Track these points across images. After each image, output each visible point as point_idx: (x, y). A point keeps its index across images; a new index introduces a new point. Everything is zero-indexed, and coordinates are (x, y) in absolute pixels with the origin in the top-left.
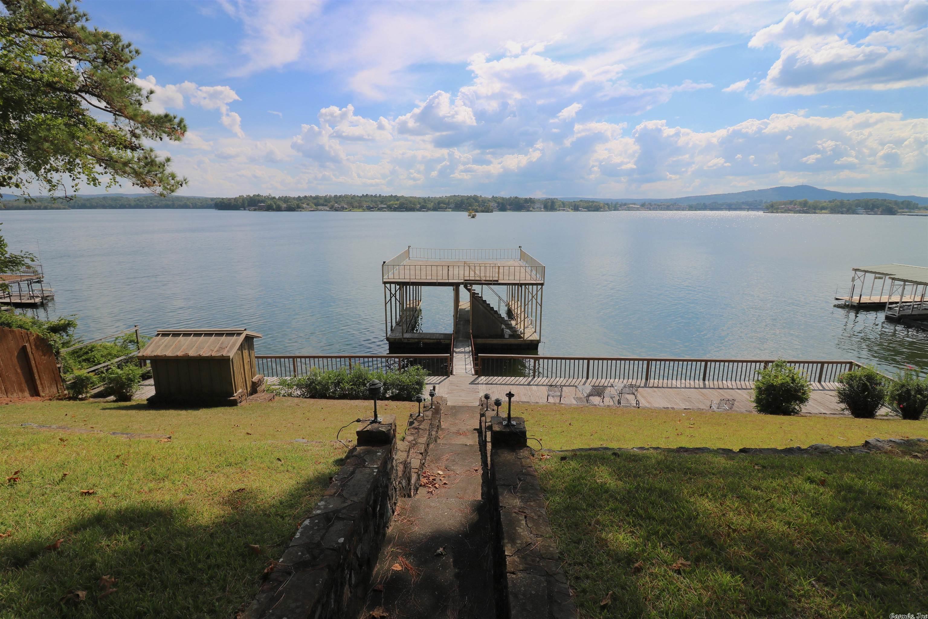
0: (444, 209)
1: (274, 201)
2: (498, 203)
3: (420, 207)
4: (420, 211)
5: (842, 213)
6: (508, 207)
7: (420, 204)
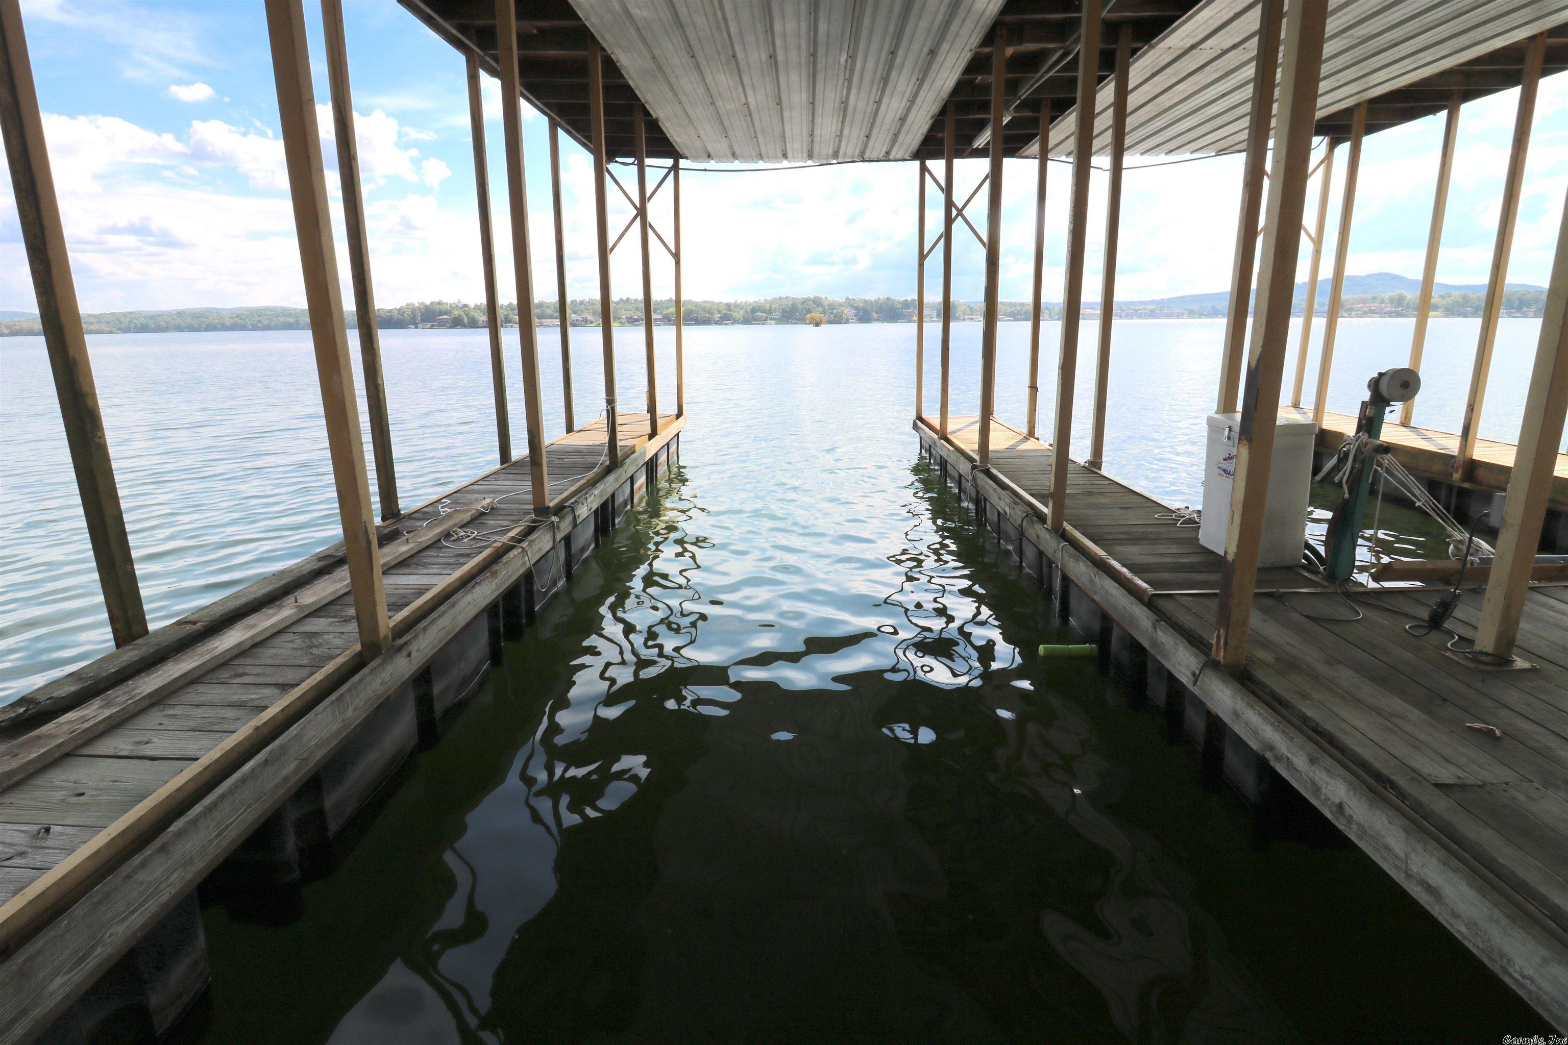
0: (762, 321)
1: (464, 311)
2: (857, 309)
3: (720, 318)
4: (721, 324)
5: (1465, 315)
6: (875, 315)
7: (719, 312)
